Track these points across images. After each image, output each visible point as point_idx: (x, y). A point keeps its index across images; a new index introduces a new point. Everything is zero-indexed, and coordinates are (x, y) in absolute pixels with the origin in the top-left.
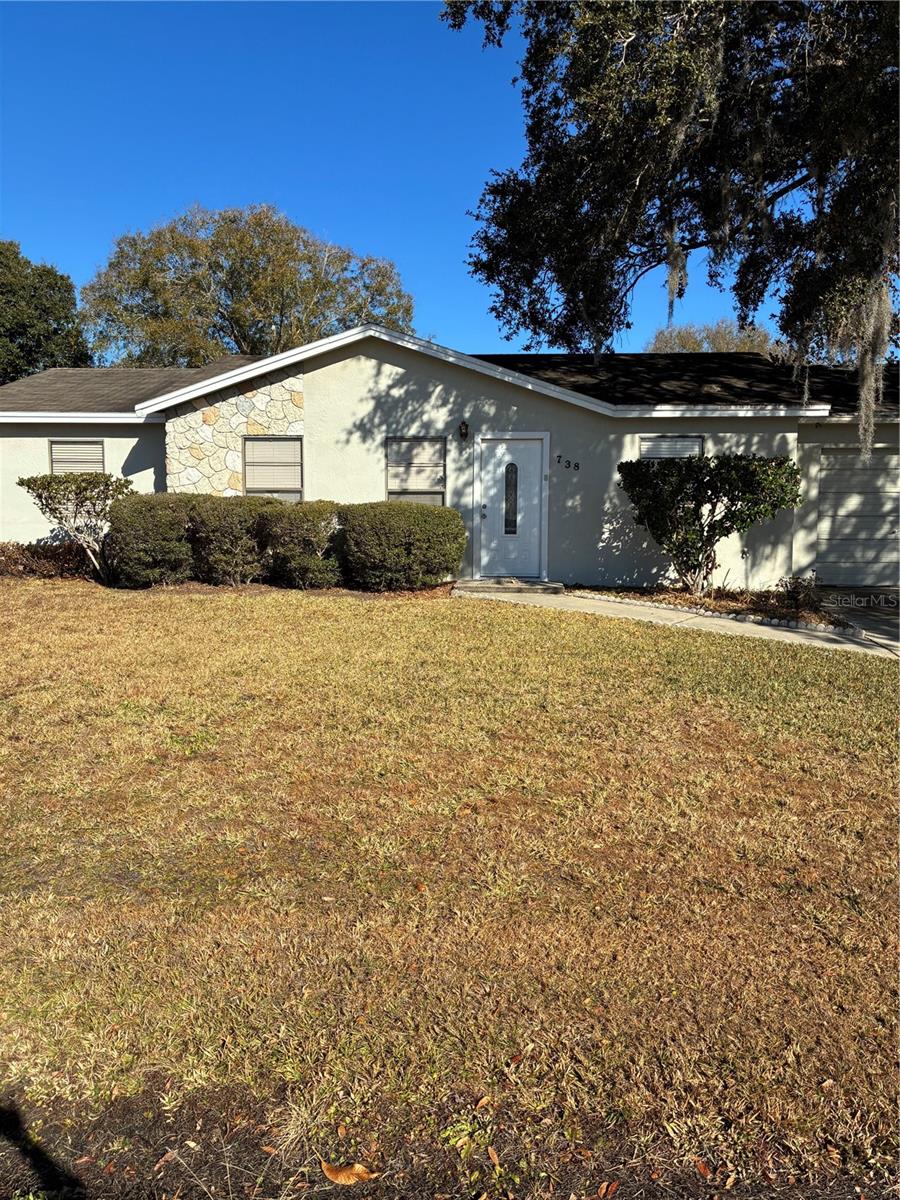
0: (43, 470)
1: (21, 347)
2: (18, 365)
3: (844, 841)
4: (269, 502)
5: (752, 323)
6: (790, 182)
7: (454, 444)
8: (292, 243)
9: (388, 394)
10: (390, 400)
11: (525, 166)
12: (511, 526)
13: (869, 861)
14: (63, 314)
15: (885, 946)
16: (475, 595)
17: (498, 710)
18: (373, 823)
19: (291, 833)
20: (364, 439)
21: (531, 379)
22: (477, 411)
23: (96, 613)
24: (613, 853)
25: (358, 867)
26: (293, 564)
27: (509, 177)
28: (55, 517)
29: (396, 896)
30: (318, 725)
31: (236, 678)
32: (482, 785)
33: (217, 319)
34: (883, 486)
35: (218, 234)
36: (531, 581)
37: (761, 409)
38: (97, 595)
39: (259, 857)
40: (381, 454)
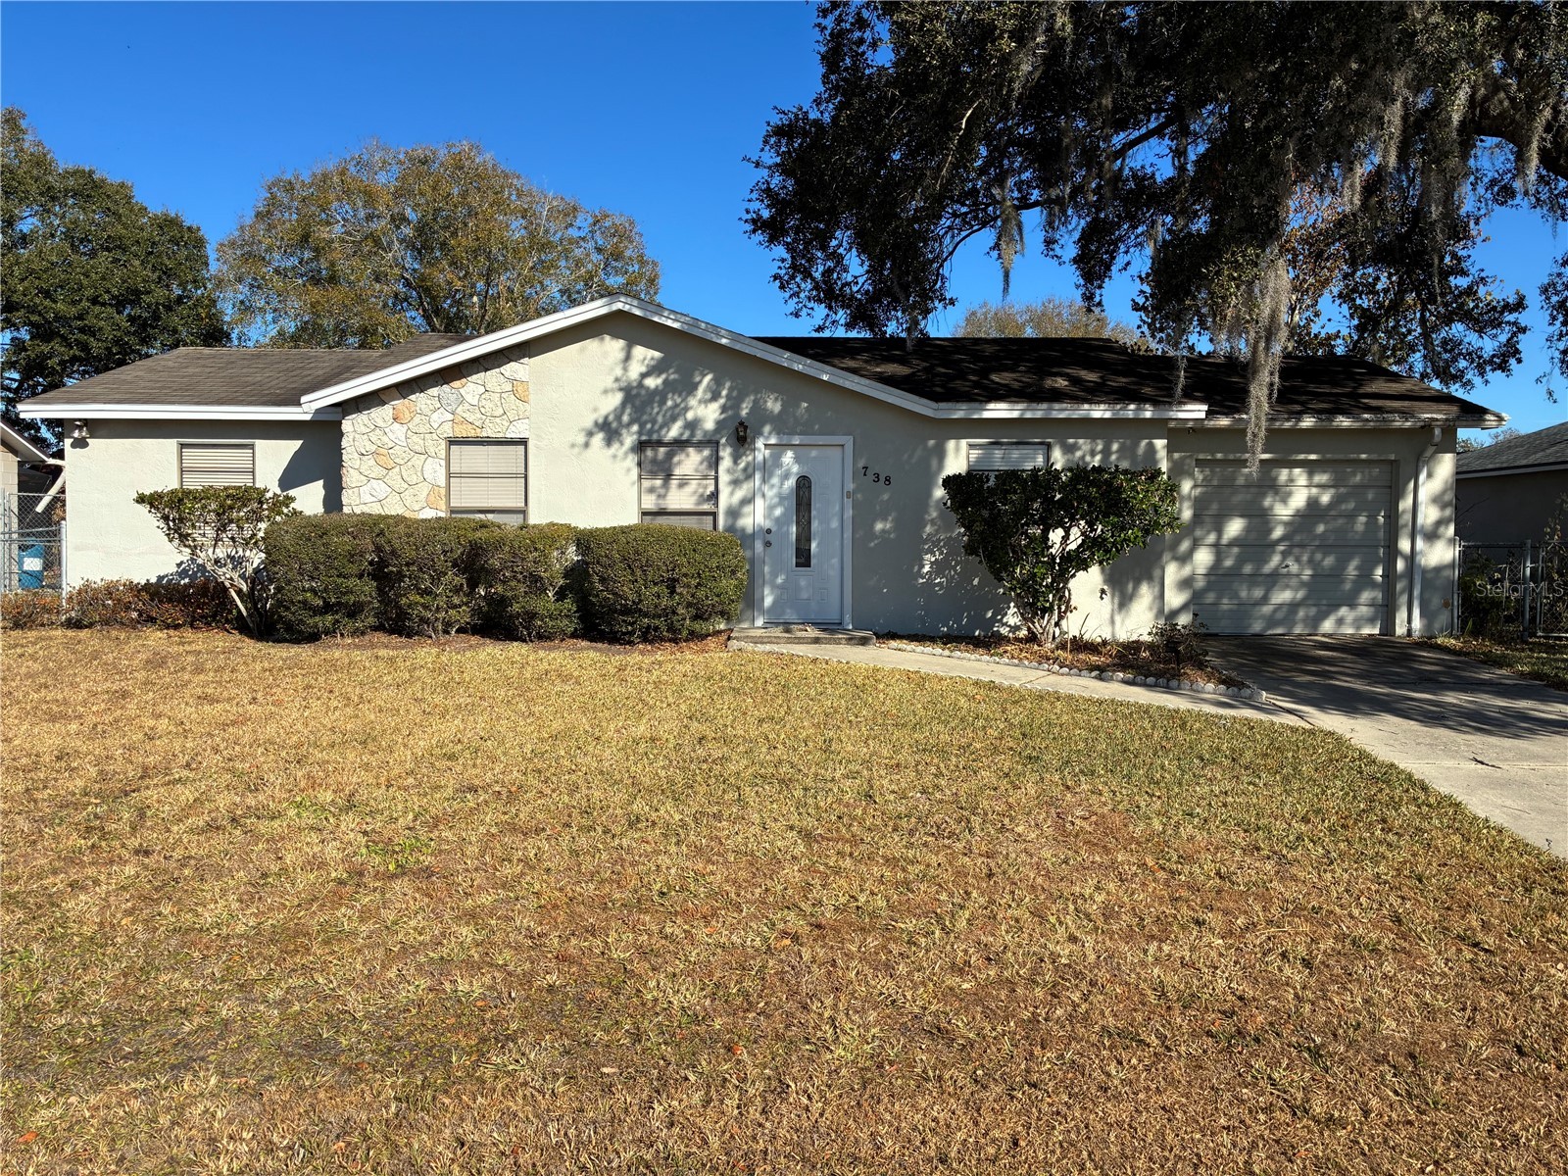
0: (168, 482)
1: (132, 319)
2: (127, 343)
3: (1288, 971)
4: (483, 526)
5: (1100, 304)
6: (1143, 130)
7: (729, 450)
8: (502, 192)
9: (640, 385)
10: (643, 392)
11: (818, 102)
12: (803, 558)
13: (1325, 998)
14: (190, 277)
15: (1366, 1113)
16: (760, 648)
17: (810, 801)
18: (660, 960)
19: (547, 977)
20: (609, 442)
21: (828, 368)
22: (757, 408)
23: (246, 676)
24: (989, 994)
25: (646, 1023)
26: (516, 608)
27: (796, 115)
28: (185, 546)
29: (704, 1063)
30: (568, 826)
31: (449, 763)
32: (803, 905)
33: (401, 288)
34: (1271, 508)
35: (404, 178)
36: (830, 628)
37: (1121, 409)
38: (245, 651)
39: (505, 1012)
40: (631, 461)
